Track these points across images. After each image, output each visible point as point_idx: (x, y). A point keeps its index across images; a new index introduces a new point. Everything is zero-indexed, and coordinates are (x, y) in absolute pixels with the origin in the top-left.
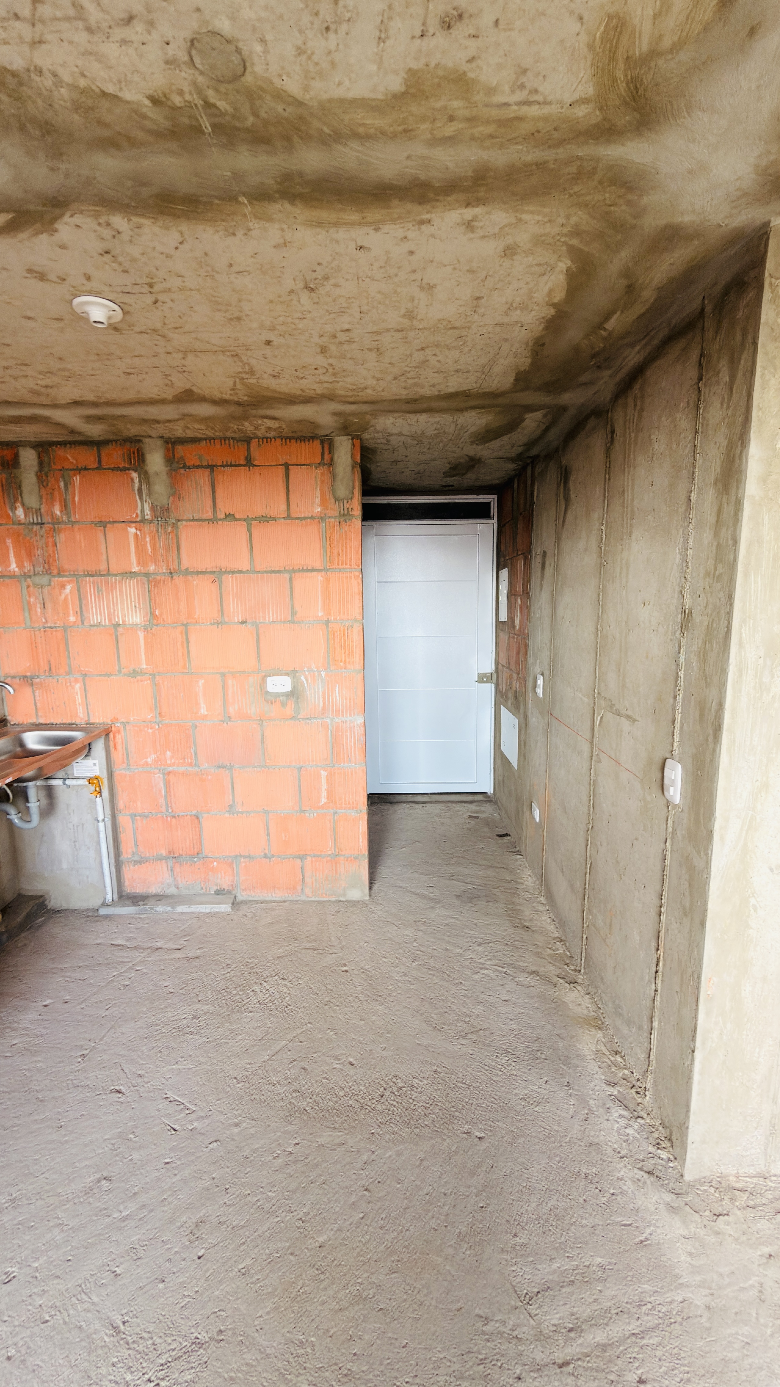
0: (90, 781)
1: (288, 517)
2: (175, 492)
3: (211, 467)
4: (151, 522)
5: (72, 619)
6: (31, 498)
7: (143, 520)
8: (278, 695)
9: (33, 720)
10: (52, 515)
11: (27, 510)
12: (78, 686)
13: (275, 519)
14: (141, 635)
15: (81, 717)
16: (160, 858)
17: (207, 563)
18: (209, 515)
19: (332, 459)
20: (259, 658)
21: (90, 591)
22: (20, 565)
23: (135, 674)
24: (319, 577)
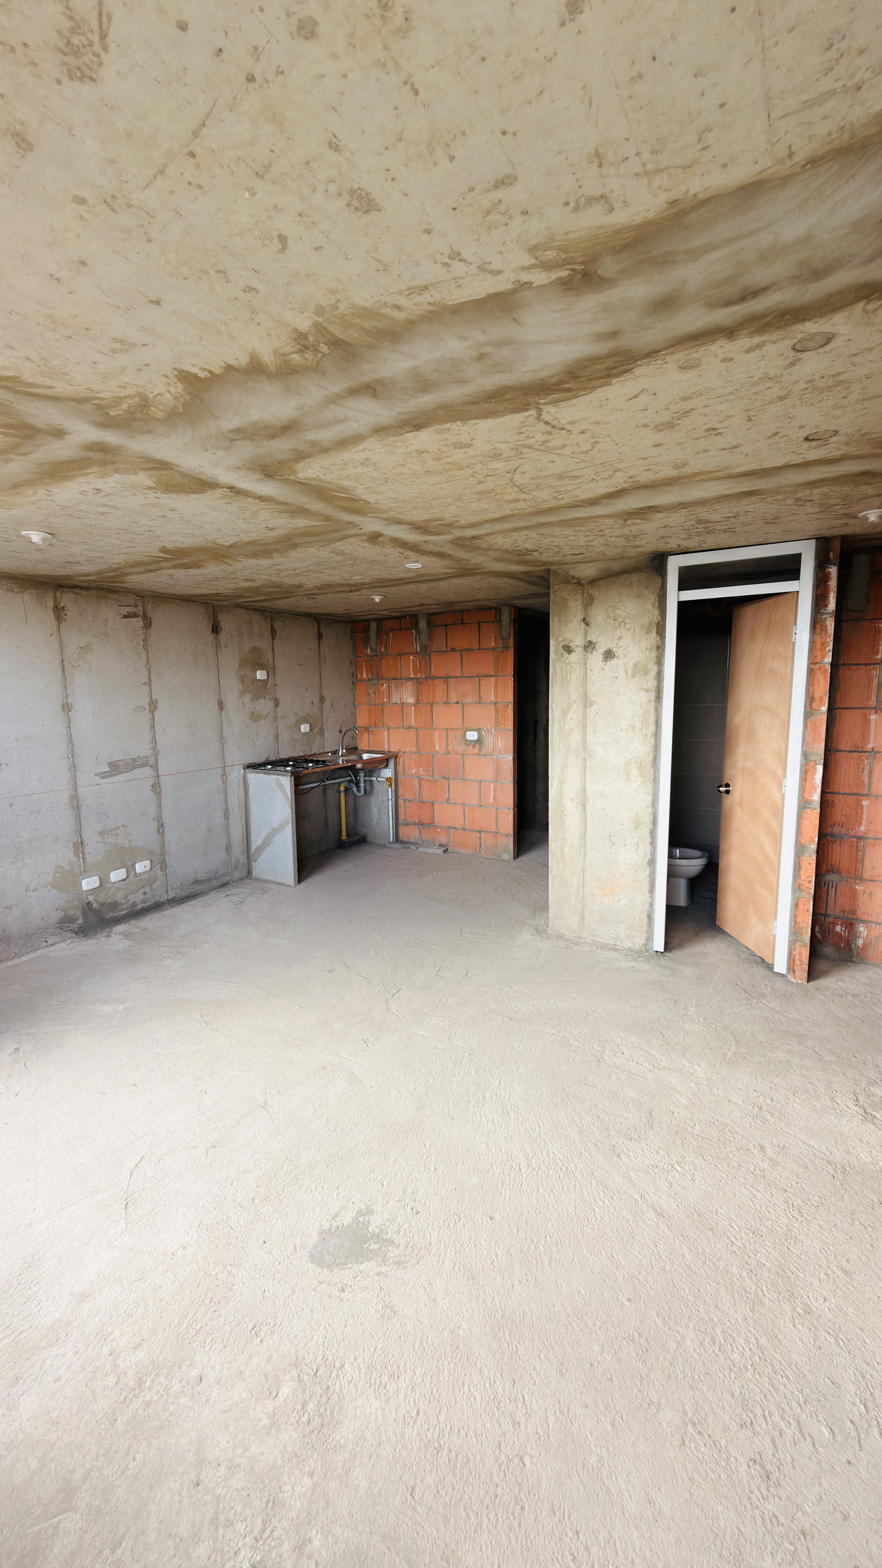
0: (387, 779)
1: (479, 649)
2: (430, 639)
3: (446, 626)
4: (419, 653)
5: (385, 700)
6: (373, 645)
7: (416, 653)
8: (471, 741)
9: (367, 749)
10: (381, 651)
11: (371, 649)
12: (386, 733)
13: (472, 650)
14: (413, 708)
15: (386, 748)
16: (415, 824)
17: (442, 673)
18: (444, 649)
19: (500, 618)
20: (463, 722)
21: (393, 687)
22: (367, 675)
23: (409, 728)
24: (493, 680)
